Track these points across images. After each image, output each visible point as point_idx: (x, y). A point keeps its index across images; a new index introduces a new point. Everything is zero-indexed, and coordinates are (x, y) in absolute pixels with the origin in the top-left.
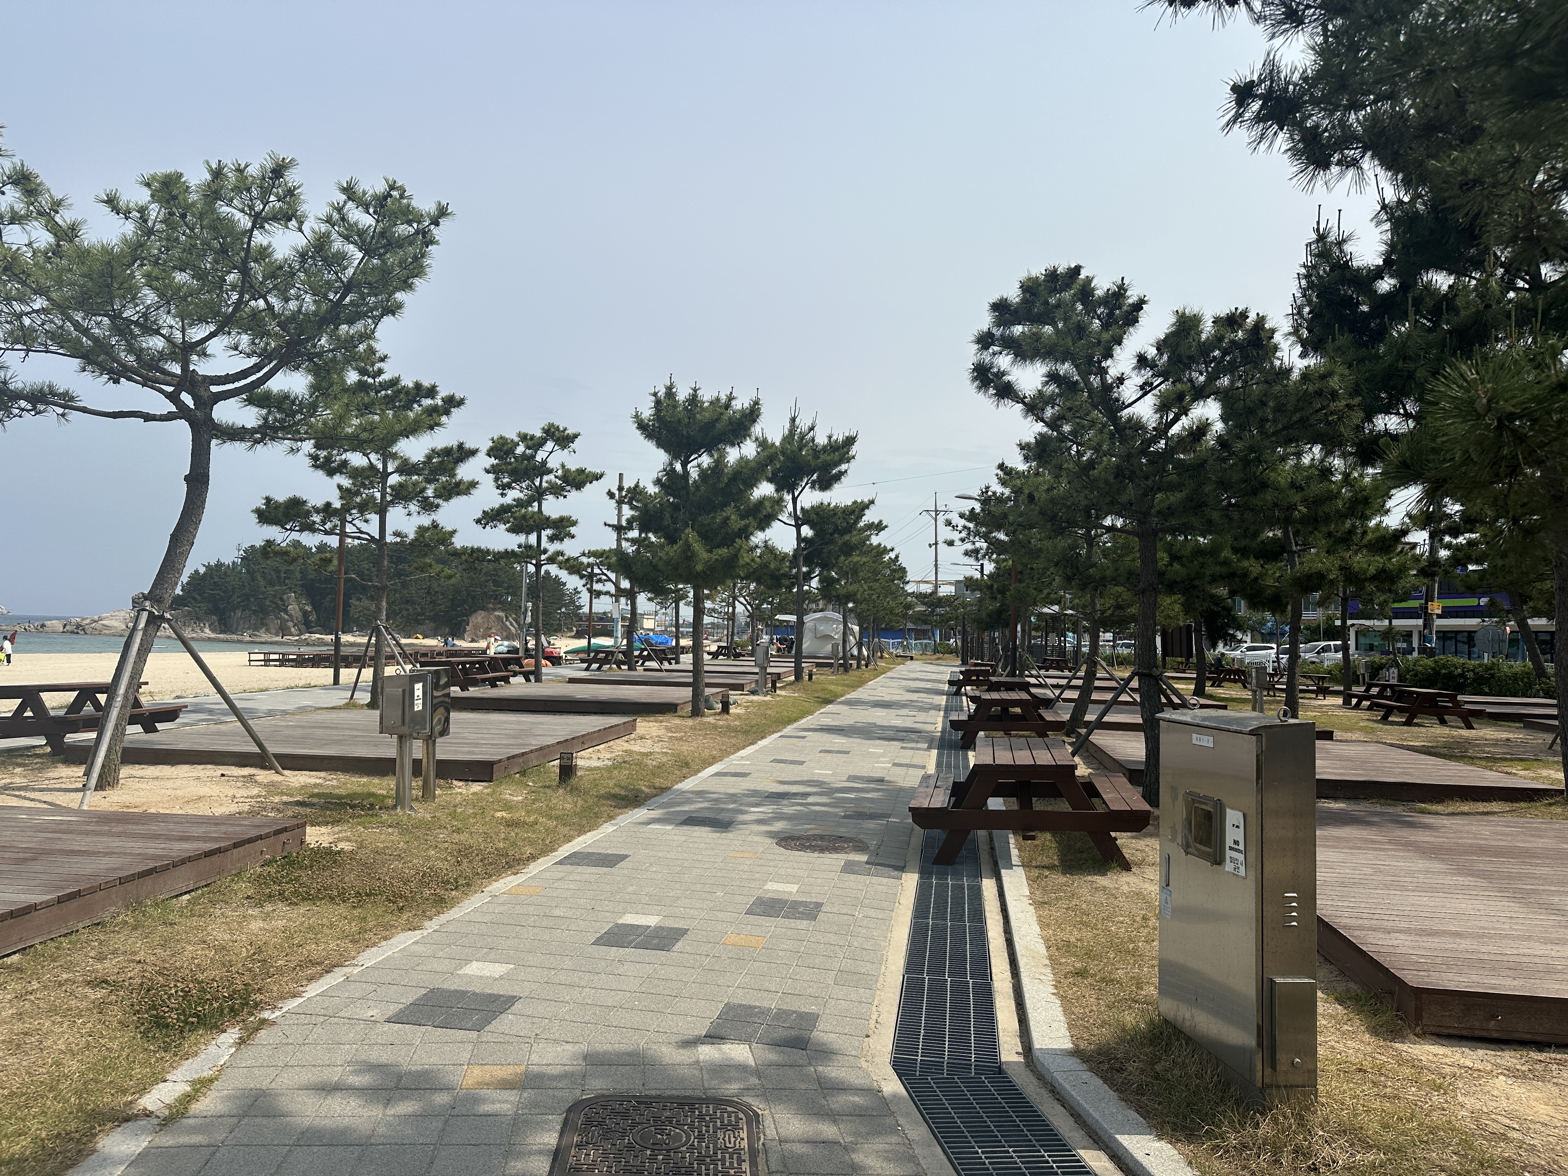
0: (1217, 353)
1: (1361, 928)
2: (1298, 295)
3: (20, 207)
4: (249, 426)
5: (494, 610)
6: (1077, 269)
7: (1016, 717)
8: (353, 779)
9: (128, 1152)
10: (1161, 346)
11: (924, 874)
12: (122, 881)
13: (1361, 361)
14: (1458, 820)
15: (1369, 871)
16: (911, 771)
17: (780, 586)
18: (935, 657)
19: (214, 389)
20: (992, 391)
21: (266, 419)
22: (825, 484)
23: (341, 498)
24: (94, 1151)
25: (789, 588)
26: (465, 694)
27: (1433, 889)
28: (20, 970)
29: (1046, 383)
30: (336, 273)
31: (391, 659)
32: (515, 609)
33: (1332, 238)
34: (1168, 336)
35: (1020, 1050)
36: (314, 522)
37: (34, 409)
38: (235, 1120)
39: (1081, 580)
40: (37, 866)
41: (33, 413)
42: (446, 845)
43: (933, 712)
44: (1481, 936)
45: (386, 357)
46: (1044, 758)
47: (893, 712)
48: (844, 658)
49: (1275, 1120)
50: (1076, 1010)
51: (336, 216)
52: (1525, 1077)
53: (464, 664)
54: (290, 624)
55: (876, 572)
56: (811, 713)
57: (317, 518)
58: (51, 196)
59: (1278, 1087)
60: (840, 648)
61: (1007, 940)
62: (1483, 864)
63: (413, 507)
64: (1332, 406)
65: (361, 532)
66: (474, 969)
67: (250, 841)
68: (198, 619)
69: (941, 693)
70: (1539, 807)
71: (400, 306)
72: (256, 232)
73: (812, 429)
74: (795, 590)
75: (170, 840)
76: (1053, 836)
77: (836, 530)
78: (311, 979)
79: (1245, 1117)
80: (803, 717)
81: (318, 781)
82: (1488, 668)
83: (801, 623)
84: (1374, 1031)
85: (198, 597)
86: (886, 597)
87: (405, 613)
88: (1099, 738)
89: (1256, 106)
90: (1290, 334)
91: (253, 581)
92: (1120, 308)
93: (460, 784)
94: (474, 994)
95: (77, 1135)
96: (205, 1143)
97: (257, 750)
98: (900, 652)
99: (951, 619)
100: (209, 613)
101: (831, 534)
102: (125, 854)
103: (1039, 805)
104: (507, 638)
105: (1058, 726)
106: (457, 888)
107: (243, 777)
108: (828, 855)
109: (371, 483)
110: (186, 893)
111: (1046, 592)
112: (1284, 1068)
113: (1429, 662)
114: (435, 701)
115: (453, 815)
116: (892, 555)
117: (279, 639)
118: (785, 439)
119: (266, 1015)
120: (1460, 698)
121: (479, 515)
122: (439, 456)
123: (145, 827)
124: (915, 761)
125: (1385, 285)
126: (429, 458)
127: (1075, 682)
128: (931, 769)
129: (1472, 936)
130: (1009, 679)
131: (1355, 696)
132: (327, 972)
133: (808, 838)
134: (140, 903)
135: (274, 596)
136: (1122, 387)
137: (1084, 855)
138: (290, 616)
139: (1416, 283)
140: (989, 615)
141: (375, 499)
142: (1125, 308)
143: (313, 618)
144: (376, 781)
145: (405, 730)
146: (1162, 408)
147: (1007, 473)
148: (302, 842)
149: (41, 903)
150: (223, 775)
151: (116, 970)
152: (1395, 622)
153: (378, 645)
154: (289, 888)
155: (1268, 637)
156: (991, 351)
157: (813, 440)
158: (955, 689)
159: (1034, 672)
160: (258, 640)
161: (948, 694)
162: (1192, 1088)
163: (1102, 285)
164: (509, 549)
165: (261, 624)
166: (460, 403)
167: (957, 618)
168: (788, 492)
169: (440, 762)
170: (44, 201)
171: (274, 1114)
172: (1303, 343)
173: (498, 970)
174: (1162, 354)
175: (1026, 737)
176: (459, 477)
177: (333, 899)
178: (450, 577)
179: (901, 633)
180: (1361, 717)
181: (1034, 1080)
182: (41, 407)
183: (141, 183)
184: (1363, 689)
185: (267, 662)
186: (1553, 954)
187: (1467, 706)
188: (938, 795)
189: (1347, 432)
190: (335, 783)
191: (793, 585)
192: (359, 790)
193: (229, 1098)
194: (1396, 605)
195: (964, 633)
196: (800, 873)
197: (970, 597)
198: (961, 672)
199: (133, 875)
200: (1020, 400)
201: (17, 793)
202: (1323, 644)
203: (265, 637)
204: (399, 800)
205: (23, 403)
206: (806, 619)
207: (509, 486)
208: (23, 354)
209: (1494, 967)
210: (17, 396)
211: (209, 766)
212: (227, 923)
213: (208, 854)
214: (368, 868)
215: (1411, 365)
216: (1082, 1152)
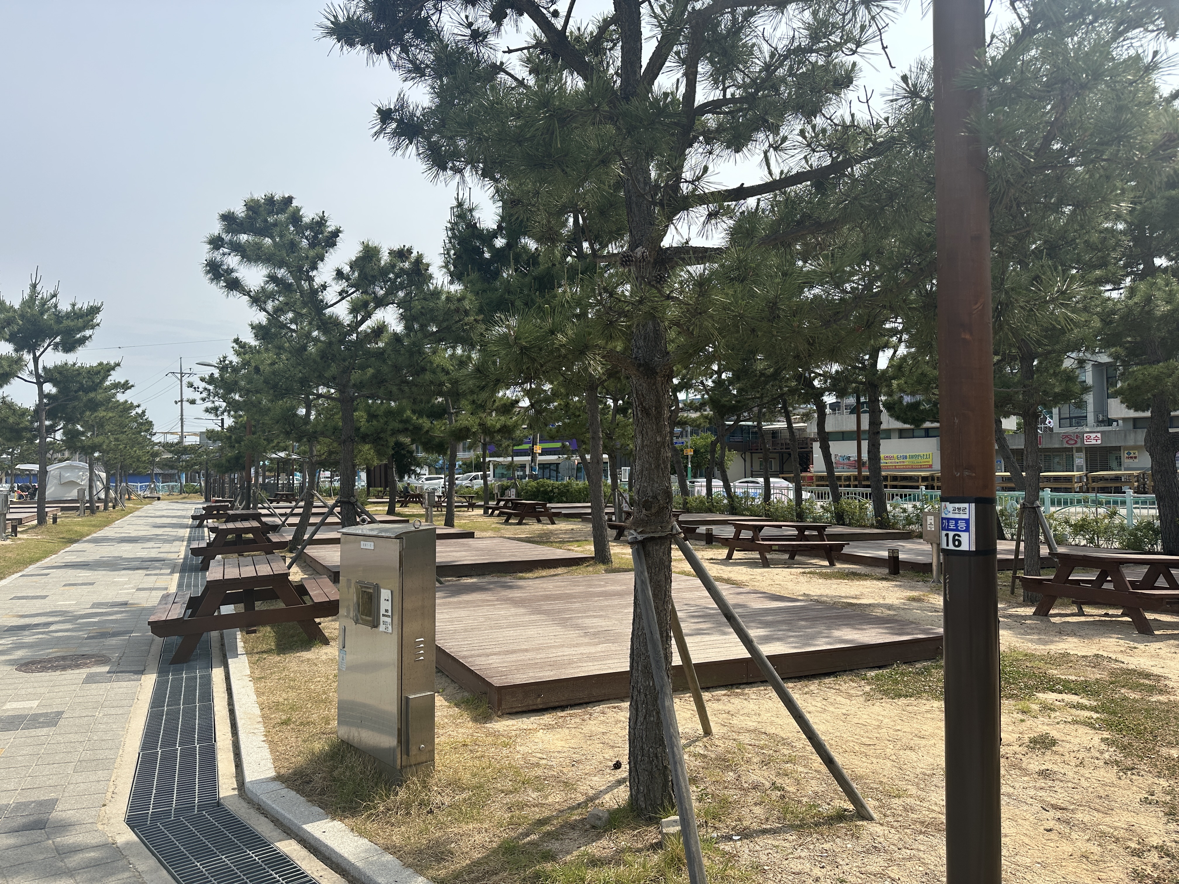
0: (391, 276)
1: (472, 656)
2: (447, 241)
6: (290, 200)
7: (249, 540)
10: (353, 265)
11: (162, 672)
13: (484, 291)
14: (537, 581)
15: (482, 620)
16: (154, 593)
17: (21, 438)
18: (181, 496)
20: (222, 283)
22: (69, 346)
25: (31, 441)
27: (517, 625)
29: (267, 282)
33: (466, 206)
34: (358, 259)
35: (236, 786)
39: (297, 434)
43: (177, 543)
44: (538, 650)
46: (264, 570)
47: (139, 546)
48: (91, 501)
49: (408, 787)
50: (280, 749)
52: (553, 728)
55: (122, 426)
56: (55, 552)
59: (411, 766)
60: (87, 493)
61: (230, 710)
62: (546, 606)
64: (466, 319)
69: (186, 526)
70: (581, 569)
73: (54, 296)
74: (38, 441)
76: (272, 629)
77: (82, 388)
79: (390, 790)
80: (46, 557)
82: (565, 486)
83: (44, 472)
84: (475, 720)
86: (132, 447)
88: (312, 551)
89: (394, 125)
90: (442, 267)
92: (322, 233)
98: (148, 494)
99: (195, 464)
101: (76, 392)
103: (259, 606)
105: (282, 545)
108: (70, 671)
111: (276, 441)
112: (414, 753)
113: (534, 484)
116: (139, 411)
118: (24, 303)
120: (548, 505)
124: (158, 585)
125: (500, 242)
127: (296, 511)
128: (173, 589)
129: (533, 650)
130: (244, 512)
131: (490, 508)
133: (50, 661)
136: (325, 292)
137: (295, 639)
139: (517, 244)
140: (228, 461)
142: (326, 234)
146: (354, 310)
147: (241, 347)
152: (515, 459)
155: (438, 471)
156: (221, 252)
157: (56, 306)
158: (198, 521)
159: (266, 505)
161: (192, 527)
162: (358, 781)
163: (309, 215)
167: (201, 464)
168: (29, 352)
172: (451, 274)
174: (354, 272)
175: (252, 556)
179: (149, 478)
180: (493, 521)
181: (245, 805)
184: (495, 503)
186: (574, 653)
187: (553, 511)
188: (176, 609)
189: (475, 338)
191: (35, 437)
194: (515, 448)
195: (207, 476)
196: (42, 690)
197: (212, 447)
198: (204, 508)
200: (246, 293)
202: (474, 474)
206: (49, 468)
209: (541, 666)
215: (512, 297)
216: (278, 844)
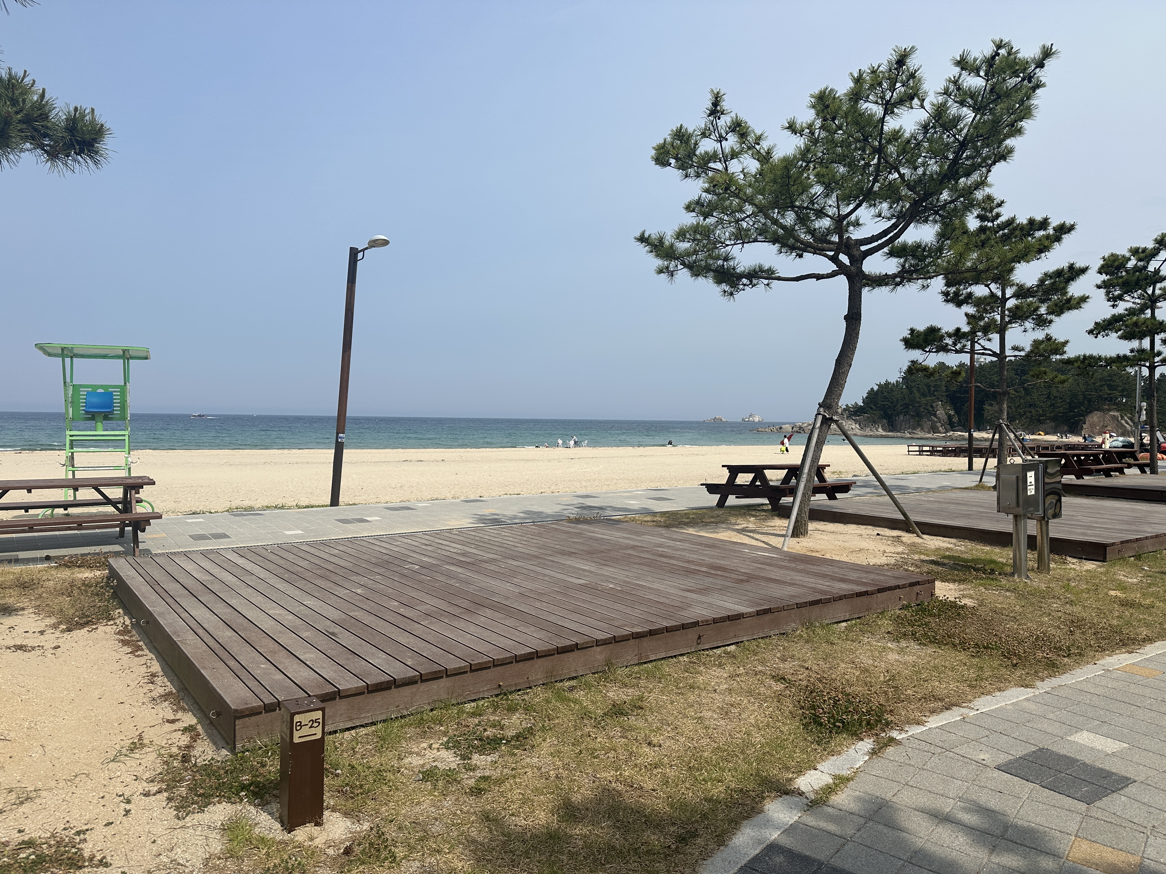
3: (737, 147)
4: (890, 273)
5: (1110, 410)
8: (978, 547)
9: (785, 820)
12: (799, 606)
19: (863, 248)
21: (903, 266)
23: (968, 323)
24: (761, 811)
26: (1080, 482)
28: (734, 657)
30: (954, 136)
31: (1013, 452)
32: (1131, 409)
36: (947, 344)
37: (751, 282)
38: (863, 821)
40: (748, 587)
41: (750, 286)
42: (1060, 614)
45: (1002, 202)
51: (952, 87)
53: (1078, 456)
54: (939, 424)
57: (949, 341)
58: (755, 135)
63: (1029, 324)
65: (985, 349)
66: (1084, 738)
67: (890, 589)
68: (874, 422)
71: (1010, 151)
72: (888, 118)
75: (834, 580)
78: (933, 712)
81: (949, 546)
85: (873, 407)
87: (1029, 415)
91: (911, 394)
93: (1075, 560)
94: (1084, 764)
95: (753, 794)
96: (838, 833)
97: (901, 517)
100: (882, 417)
102: (803, 586)
104: (1123, 435)
106: (1069, 655)
107: (893, 537)
109: (992, 308)
110: (843, 621)
114: (1047, 487)
115: (1067, 588)
117: (930, 435)
119: (895, 734)
121: (1091, 326)
122: (1051, 278)
123: (819, 568)
126: (1042, 281)
132: (947, 709)
134: (811, 624)
135: (926, 404)
138: (939, 418)
141: (996, 321)
143: (955, 419)
144: (997, 550)
145: (1020, 511)
148: (932, 595)
149: (746, 614)
150: (878, 534)
151: (792, 671)
153: (1001, 441)
154: (920, 631)
160: (916, 436)
164: (1121, 354)
165: (918, 425)
166: (1071, 228)
169: (1053, 540)
170: (751, 139)
171: (893, 825)
173: (1111, 746)
176: (1070, 294)
177: (956, 646)
178: (1063, 382)
182: (755, 281)
183: (810, 107)
185: (921, 452)
190: (963, 548)
192: (983, 556)
193: (859, 799)
199: (806, 603)
201: (749, 534)
203: (920, 434)
204: (1016, 569)
205: (745, 281)
207: (1120, 298)
208: (740, 246)
210: (741, 276)
211: (869, 527)
212: (871, 651)
213: (860, 594)
214: (987, 624)
